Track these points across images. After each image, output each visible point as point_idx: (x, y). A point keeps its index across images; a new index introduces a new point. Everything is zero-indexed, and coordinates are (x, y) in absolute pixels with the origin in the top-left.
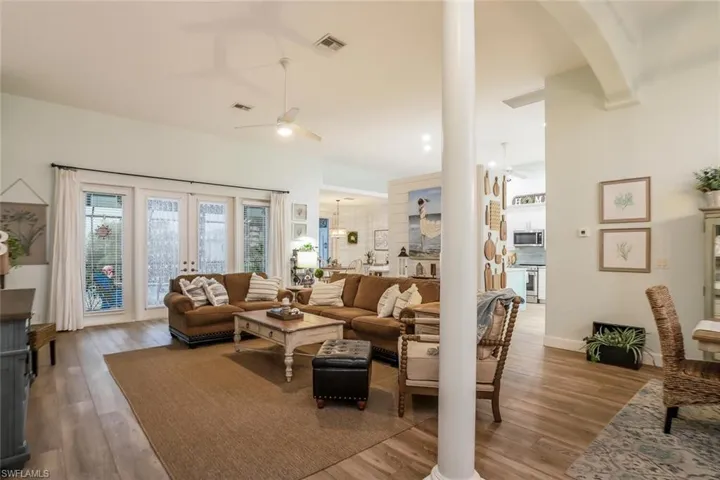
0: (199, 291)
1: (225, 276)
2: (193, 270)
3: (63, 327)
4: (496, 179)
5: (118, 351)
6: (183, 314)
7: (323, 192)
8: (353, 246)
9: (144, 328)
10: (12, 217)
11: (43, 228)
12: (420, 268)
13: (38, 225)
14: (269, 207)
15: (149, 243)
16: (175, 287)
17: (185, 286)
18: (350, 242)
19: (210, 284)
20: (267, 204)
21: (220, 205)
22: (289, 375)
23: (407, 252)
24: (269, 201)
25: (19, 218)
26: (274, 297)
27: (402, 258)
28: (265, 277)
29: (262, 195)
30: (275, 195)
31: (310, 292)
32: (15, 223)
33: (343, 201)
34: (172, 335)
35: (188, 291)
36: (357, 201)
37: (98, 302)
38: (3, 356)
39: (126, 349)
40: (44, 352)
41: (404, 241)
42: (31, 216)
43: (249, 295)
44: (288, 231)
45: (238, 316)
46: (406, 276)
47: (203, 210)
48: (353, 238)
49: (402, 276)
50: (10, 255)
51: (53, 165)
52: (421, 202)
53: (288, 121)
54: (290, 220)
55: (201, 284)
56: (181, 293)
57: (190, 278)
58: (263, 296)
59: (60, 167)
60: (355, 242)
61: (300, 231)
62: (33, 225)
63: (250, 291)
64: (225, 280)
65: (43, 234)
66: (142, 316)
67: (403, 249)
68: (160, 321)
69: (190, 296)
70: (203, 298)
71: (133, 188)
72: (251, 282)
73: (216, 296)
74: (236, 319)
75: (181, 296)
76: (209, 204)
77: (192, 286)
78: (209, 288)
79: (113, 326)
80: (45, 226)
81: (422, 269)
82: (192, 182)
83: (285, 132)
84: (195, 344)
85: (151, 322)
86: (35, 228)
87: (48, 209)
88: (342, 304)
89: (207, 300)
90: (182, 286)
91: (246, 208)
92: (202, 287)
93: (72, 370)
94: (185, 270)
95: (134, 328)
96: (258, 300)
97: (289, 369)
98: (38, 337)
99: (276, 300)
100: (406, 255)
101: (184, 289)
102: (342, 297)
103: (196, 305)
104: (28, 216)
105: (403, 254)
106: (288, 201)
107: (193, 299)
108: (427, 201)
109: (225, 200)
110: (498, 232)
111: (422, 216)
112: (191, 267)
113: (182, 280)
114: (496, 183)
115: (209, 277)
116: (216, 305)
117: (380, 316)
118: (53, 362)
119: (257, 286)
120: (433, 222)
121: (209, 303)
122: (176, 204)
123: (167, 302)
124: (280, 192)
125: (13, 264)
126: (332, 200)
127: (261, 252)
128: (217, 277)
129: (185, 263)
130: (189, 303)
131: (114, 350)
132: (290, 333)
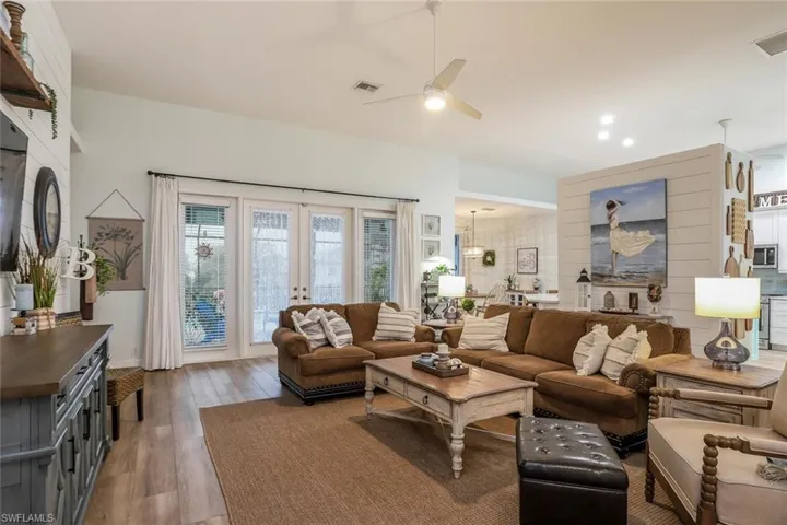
0: (316, 327)
1: (346, 307)
2: (304, 298)
3: (160, 364)
4: (741, 165)
5: (216, 403)
6: (296, 358)
7: (460, 201)
8: (489, 268)
9: (248, 369)
10: (108, 235)
11: (139, 247)
12: (610, 299)
13: (134, 244)
14: (394, 220)
15: (254, 265)
16: (285, 320)
17: (299, 321)
18: (486, 263)
19: (329, 318)
20: (392, 216)
21: (336, 217)
22: (457, 467)
23: (589, 276)
24: (394, 213)
25: (114, 235)
26: (410, 336)
27: (582, 284)
28: (398, 309)
29: (386, 205)
30: (402, 204)
31: (460, 332)
32: (110, 242)
33: (480, 213)
34: (282, 383)
35: (303, 327)
36: (498, 212)
37: (200, 334)
38: (5, 464)
39: (228, 400)
40: (127, 406)
41: (585, 261)
42: (127, 234)
43: (377, 332)
44: (417, 250)
45: (370, 365)
46: (589, 309)
47: (317, 224)
48: (489, 259)
49: (583, 309)
50: (98, 279)
51: (150, 173)
52: (611, 206)
53: (440, 88)
54: (419, 236)
55: (318, 317)
56: (294, 329)
57: (304, 310)
58: (396, 334)
59: (157, 175)
60: (492, 263)
61: (431, 250)
62: (129, 245)
63: (379, 327)
64: (347, 312)
65: (139, 255)
66: (247, 353)
67: (584, 271)
68: (268, 359)
69: (305, 334)
70: (320, 336)
71: (237, 198)
72: (380, 315)
73: (338, 334)
74: (368, 370)
75: (294, 334)
76: (323, 216)
77: (307, 321)
78: (328, 324)
79: (214, 365)
80: (142, 244)
81: (613, 299)
82: (303, 190)
83: (436, 103)
84: (311, 399)
85: (257, 361)
86: (132, 247)
87: (145, 224)
88: (507, 350)
89: (326, 339)
90: (295, 321)
91: (367, 221)
92: (319, 322)
93: (161, 431)
94: (296, 298)
95: (238, 368)
96: (389, 340)
97: (457, 460)
98: (120, 386)
99: (414, 340)
100: (588, 281)
101: (298, 325)
102: (506, 339)
103: (313, 346)
104: (124, 234)
105: (583, 279)
106: (418, 211)
107: (308, 337)
108: (621, 203)
109: (341, 211)
110: (743, 246)
111: (612, 226)
112: (303, 294)
113: (295, 312)
114: (740, 172)
115: (327, 308)
116: (338, 347)
117: (582, 373)
118: (140, 418)
119: (388, 321)
120: (632, 234)
121: (328, 344)
122: (285, 216)
123: (276, 339)
124: (407, 200)
125: (102, 290)
126: (465, 211)
127: (383, 276)
128: (337, 308)
129: (296, 289)
130: (303, 342)
131: (213, 401)
132: (460, 403)
